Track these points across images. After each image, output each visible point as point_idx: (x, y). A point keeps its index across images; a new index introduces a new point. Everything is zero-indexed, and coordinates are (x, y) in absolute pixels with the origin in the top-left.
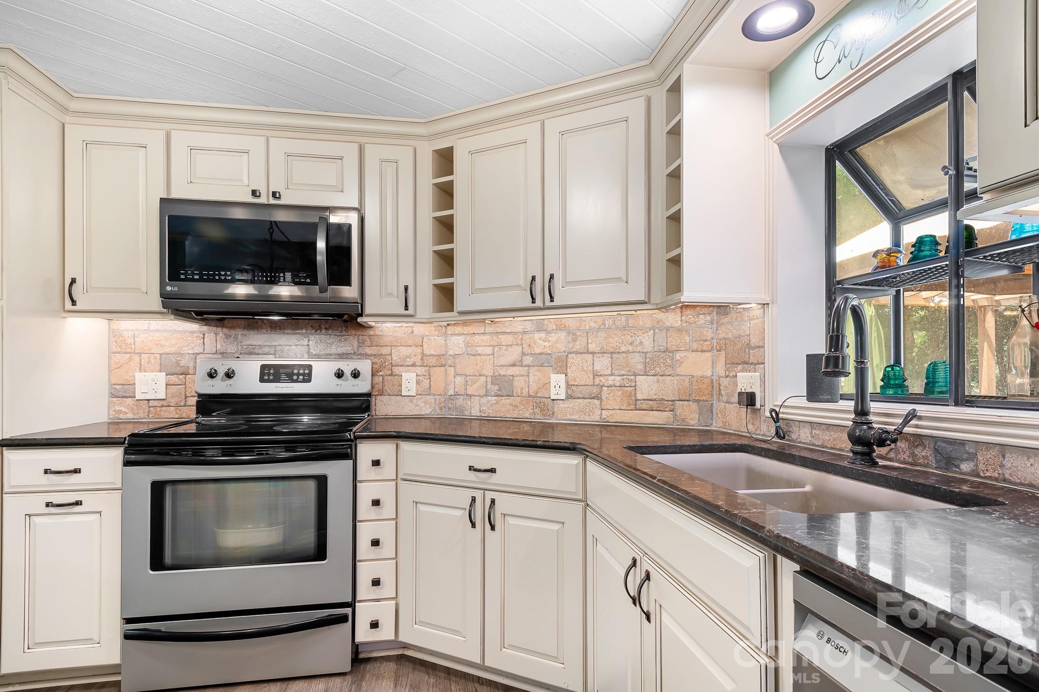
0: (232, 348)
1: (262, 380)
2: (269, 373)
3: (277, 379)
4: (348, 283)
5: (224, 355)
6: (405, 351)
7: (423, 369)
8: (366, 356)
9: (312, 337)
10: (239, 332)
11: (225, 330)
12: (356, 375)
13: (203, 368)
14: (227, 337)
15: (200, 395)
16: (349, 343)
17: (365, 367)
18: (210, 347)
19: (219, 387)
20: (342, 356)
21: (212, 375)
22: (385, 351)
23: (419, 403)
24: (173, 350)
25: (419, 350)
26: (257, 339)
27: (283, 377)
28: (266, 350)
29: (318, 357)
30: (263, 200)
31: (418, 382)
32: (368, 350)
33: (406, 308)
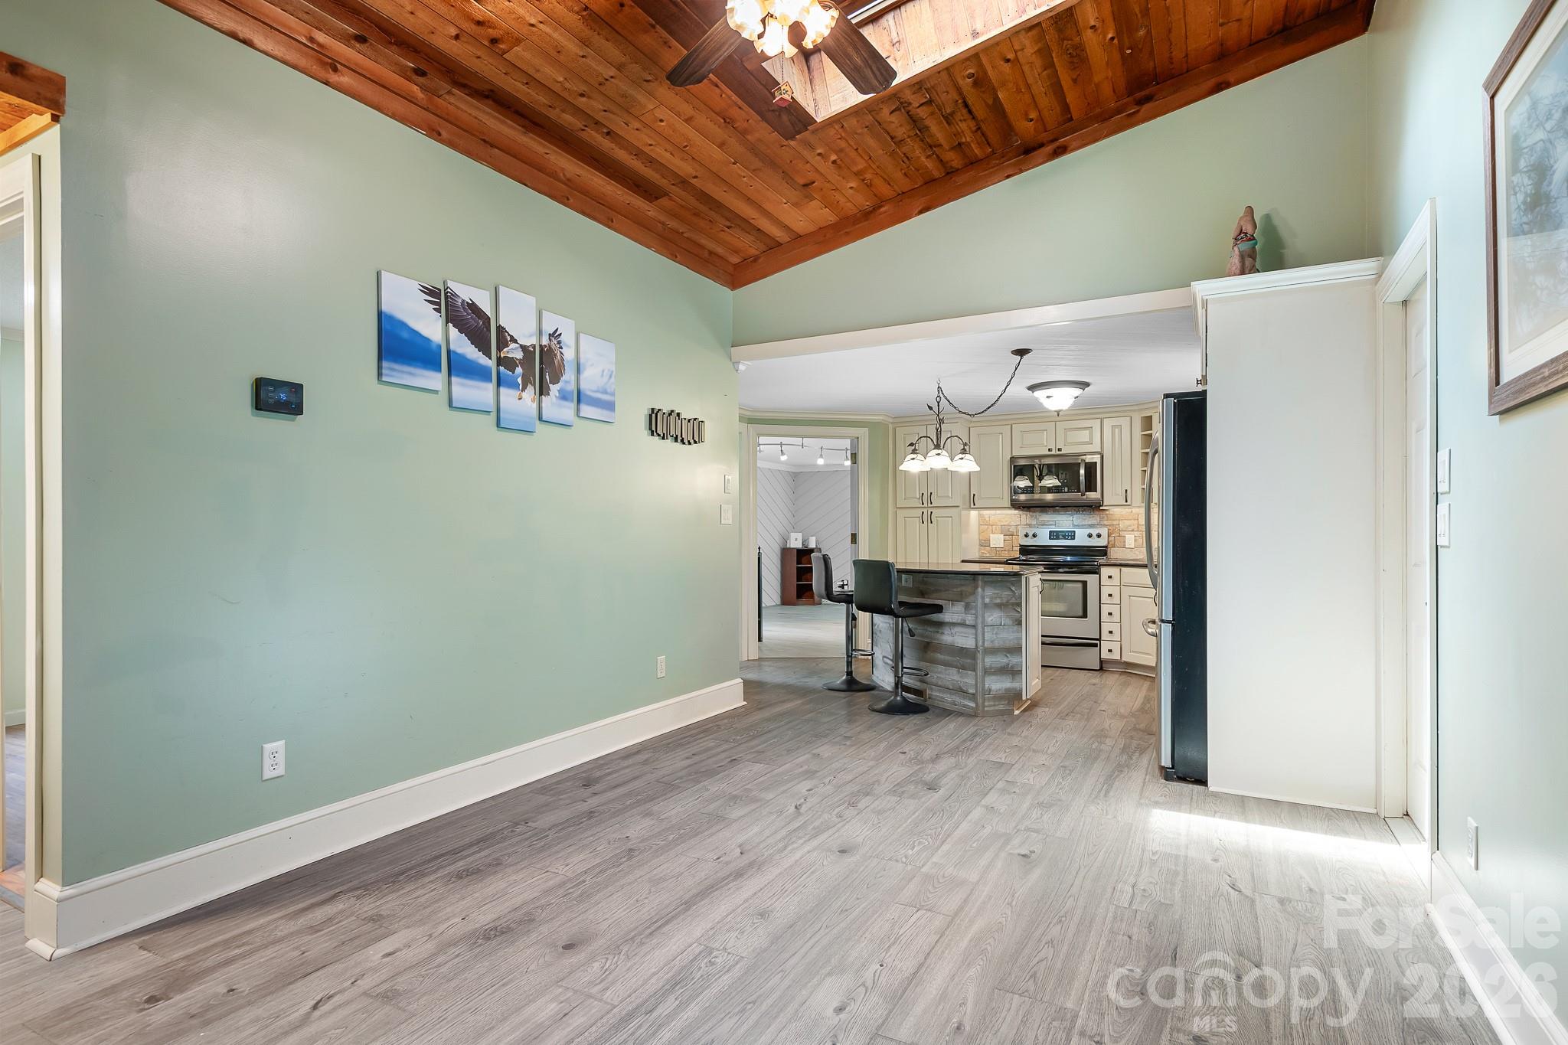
0: (1034, 523)
1: (1050, 539)
2: (1054, 535)
3: (1058, 538)
4: (1095, 491)
5: (1030, 526)
6: (1127, 523)
7: (1139, 533)
8: (1105, 526)
9: (1075, 516)
10: (1038, 514)
11: (1031, 513)
12: (1099, 536)
13: (1022, 533)
14: (1032, 516)
15: (1020, 546)
16: (1094, 519)
17: (1104, 532)
18: (1023, 522)
19: (1030, 542)
20: (1091, 526)
21: (1026, 536)
22: (1115, 523)
23: (1137, 552)
24: (1006, 524)
25: (1136, 522)
26: (1046, 517)
27: (1061, 537)
28: (1051, 523)
29: (1078, 526)
30: (1053, 453)
31: (1135, 540)
32: (1106, 522)
33: (1126, 501)
